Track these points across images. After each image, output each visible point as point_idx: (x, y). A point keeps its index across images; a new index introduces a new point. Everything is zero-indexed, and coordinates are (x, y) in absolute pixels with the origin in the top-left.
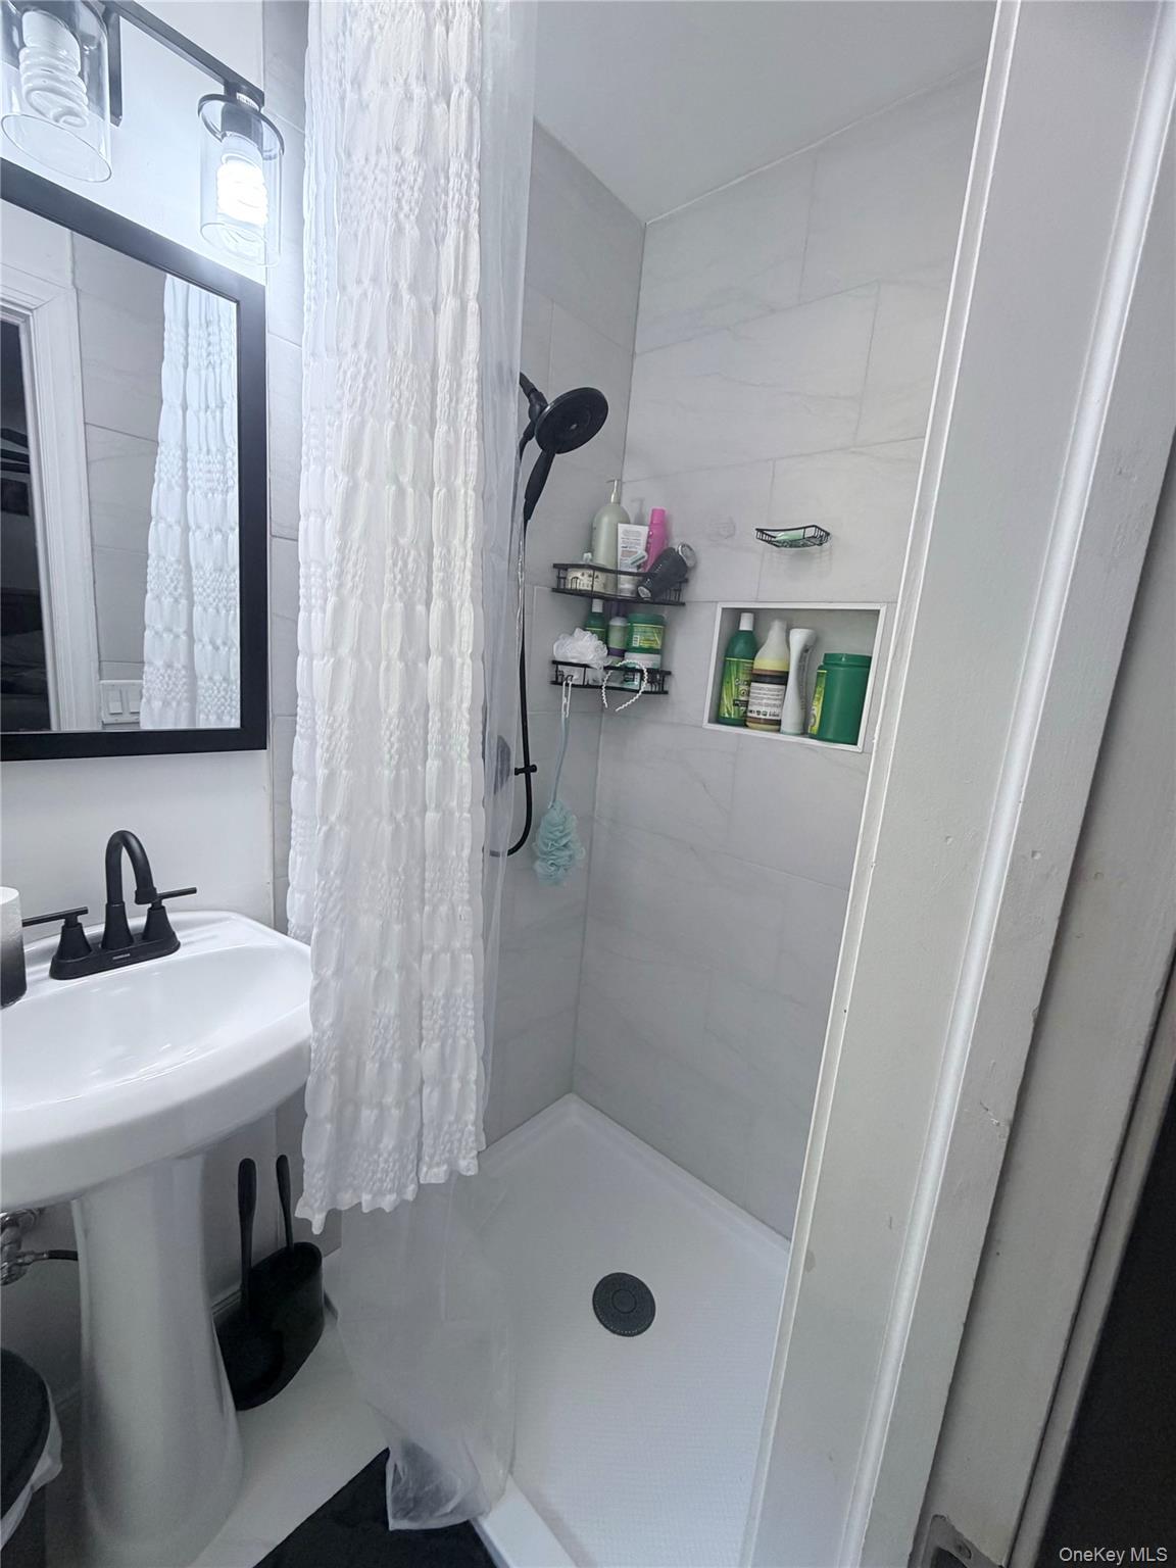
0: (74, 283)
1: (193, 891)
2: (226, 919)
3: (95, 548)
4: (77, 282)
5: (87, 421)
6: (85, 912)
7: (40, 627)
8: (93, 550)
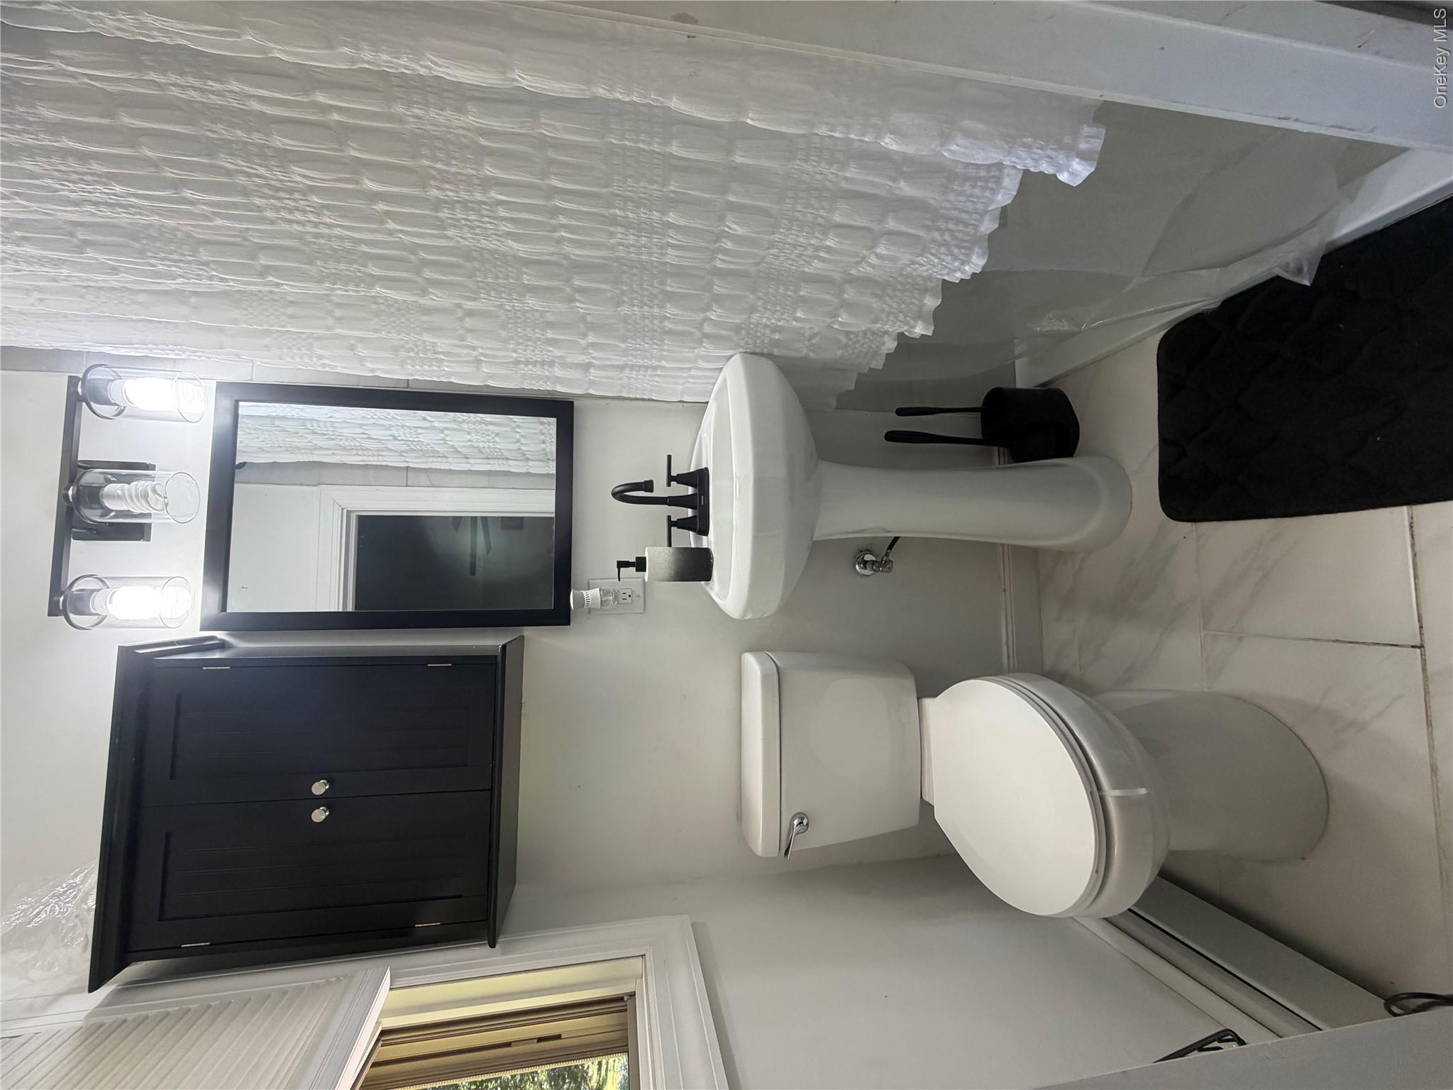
0: (315, 486)
1: (669, 457)
2: (701, 438)
3: (491, 486)
4: (314, 484)
5: (405, 485)
6: (669, 517)
7: (522, 518)
8: (493, 488)
